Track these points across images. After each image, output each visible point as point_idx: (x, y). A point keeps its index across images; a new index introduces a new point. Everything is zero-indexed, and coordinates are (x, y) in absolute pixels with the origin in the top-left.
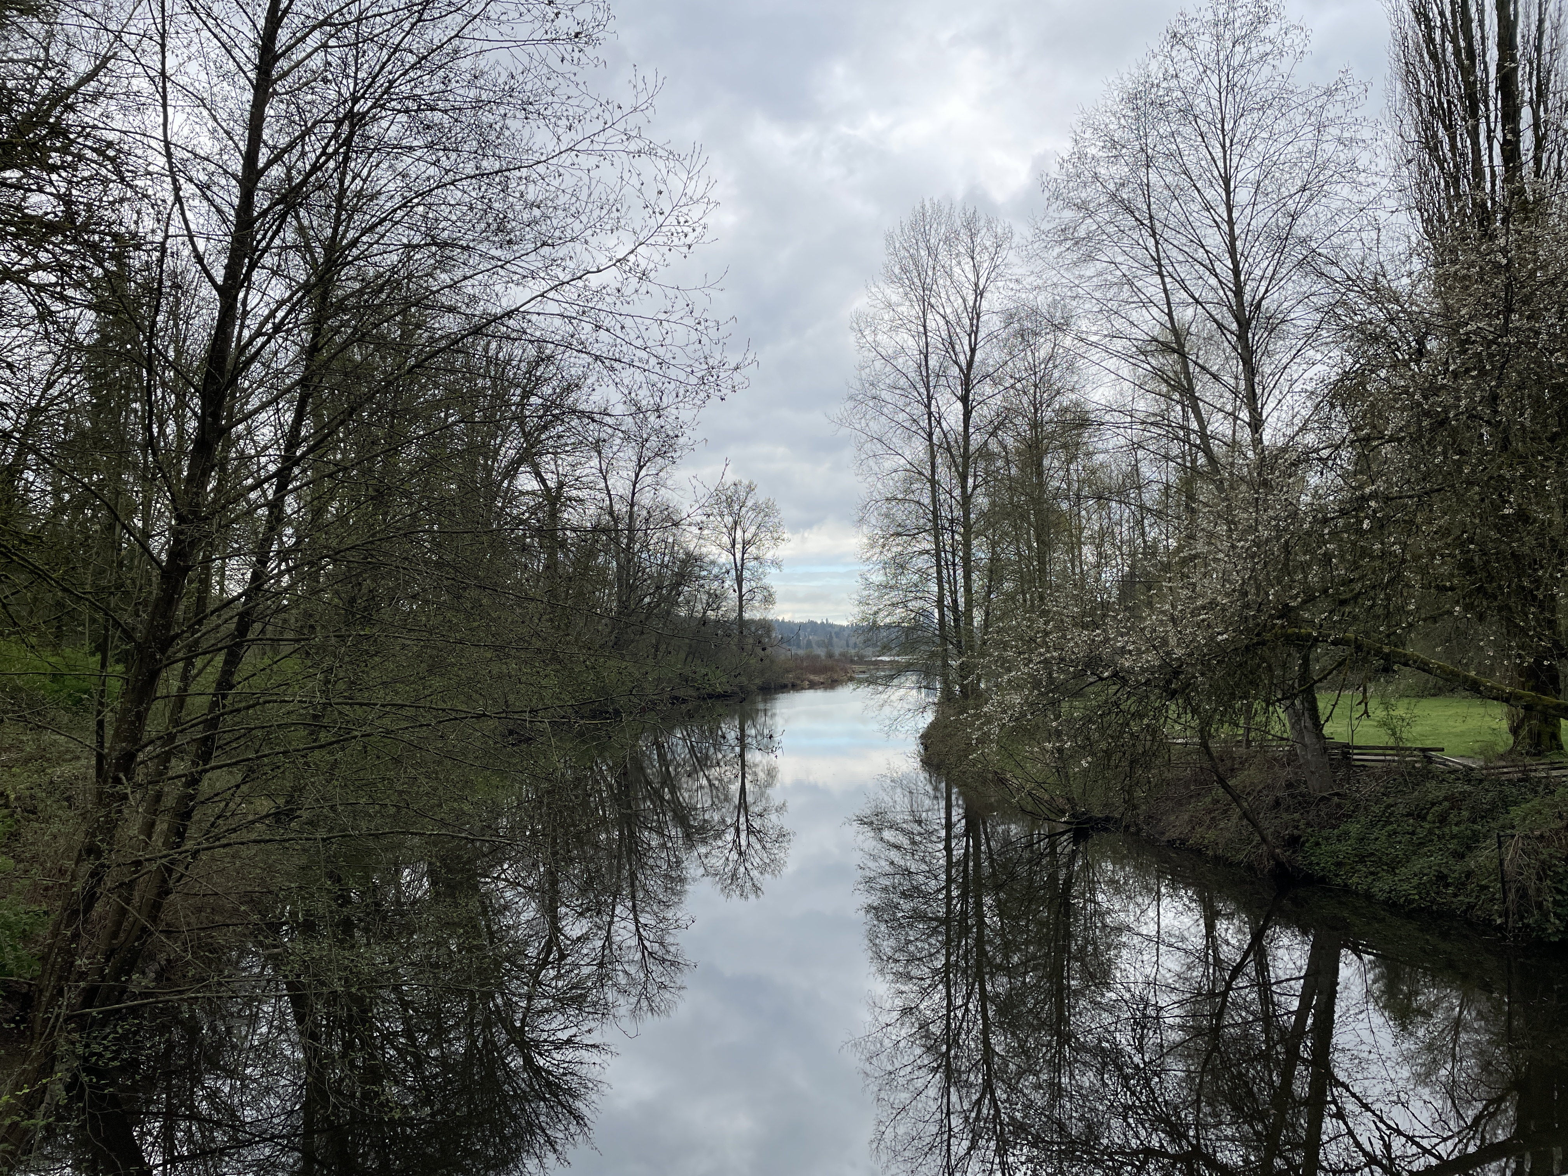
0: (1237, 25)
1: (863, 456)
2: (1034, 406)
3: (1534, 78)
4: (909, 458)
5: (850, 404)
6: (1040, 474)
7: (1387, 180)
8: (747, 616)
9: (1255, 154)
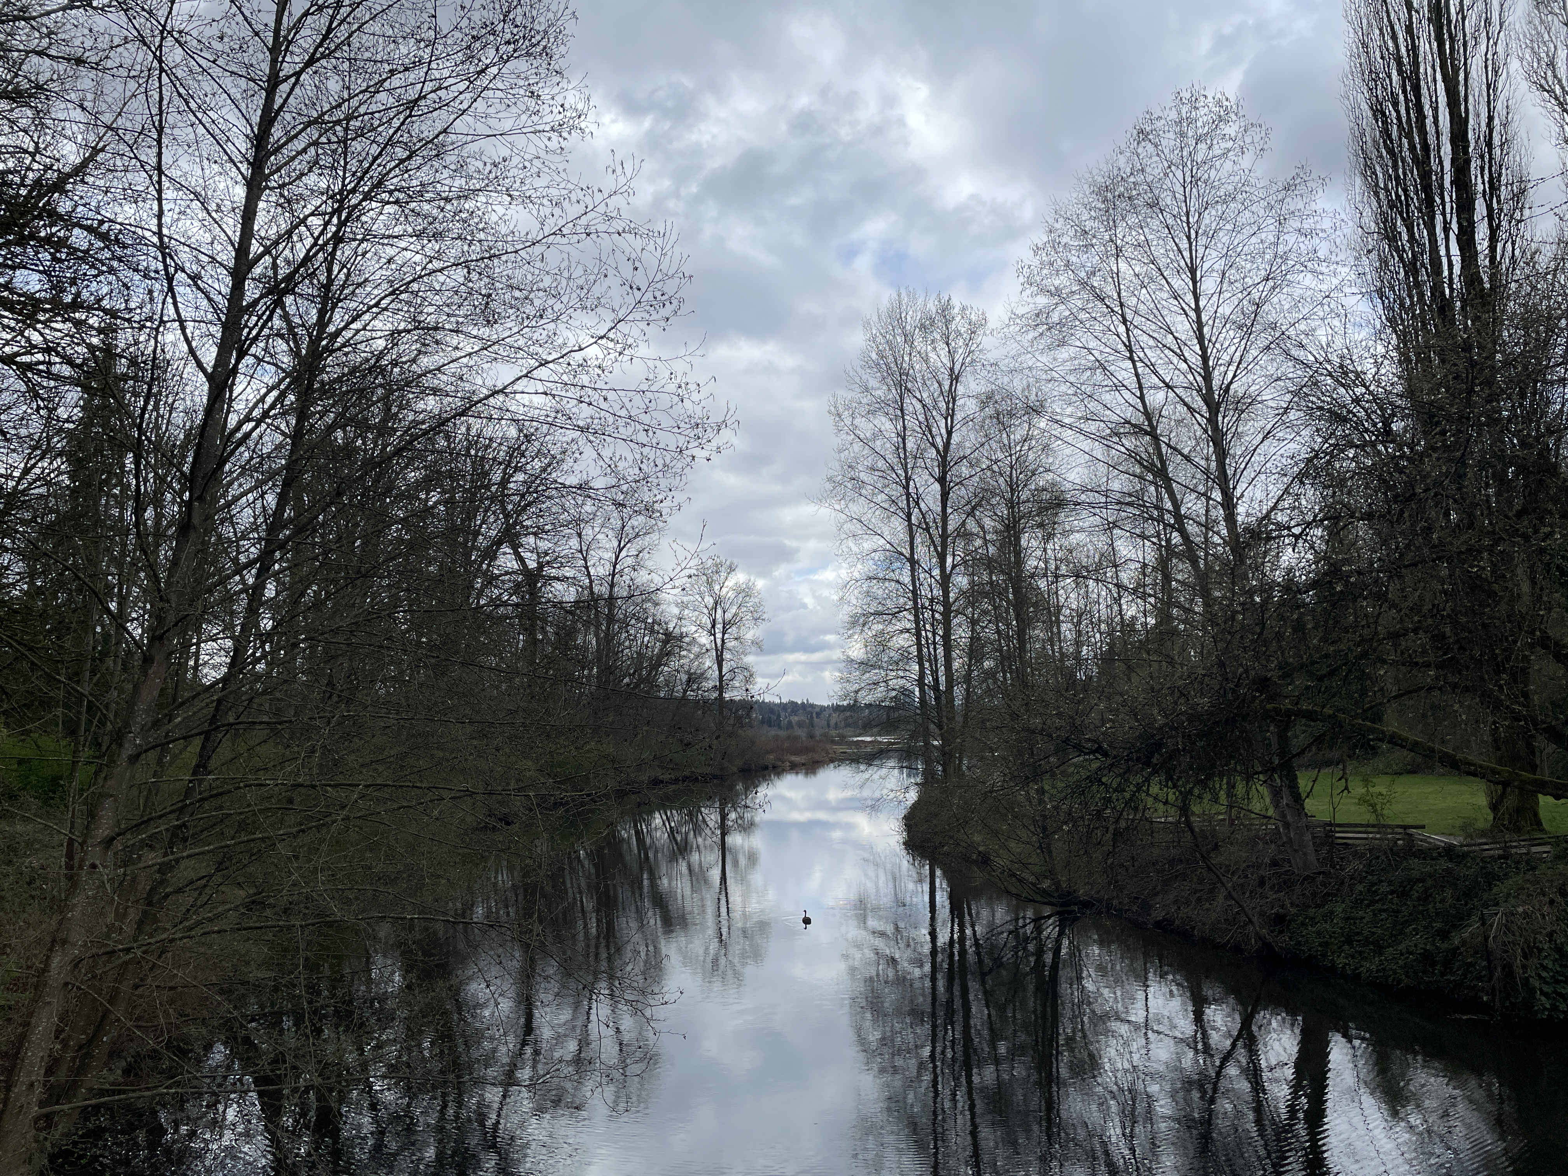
0: (1199, 124)
1: (843, 536)
2: (1011, 486)
3: (1486, 171)
4: (888, 538)
5: (829, 486)
6: (1018, 553)
7: (1347, 270)
8: (727, 696)
9: (1220, 245)
